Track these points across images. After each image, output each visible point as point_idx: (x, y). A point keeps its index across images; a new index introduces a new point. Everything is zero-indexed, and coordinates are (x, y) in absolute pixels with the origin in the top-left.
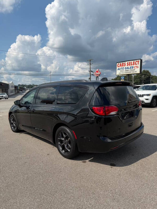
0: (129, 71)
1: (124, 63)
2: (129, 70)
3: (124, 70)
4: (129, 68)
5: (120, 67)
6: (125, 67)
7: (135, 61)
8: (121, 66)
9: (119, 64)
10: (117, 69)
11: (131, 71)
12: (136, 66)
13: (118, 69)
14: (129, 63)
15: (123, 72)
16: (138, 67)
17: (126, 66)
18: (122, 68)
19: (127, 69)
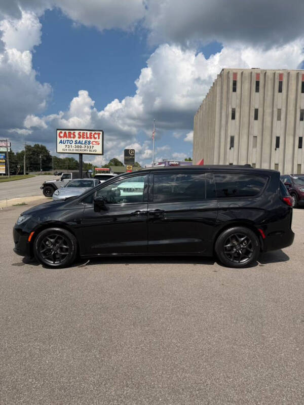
0: (82, 148)
1: (72, 132)
2: (83, 146)
3: (73, 145)
4: (83, 143)
5: (65, 139)
6: (74, 140)
7: (93, 132)
8: (67, 137)
9: (61, 132)
10: (59, 141)
11: (86, 148)
12: (96, 142)
13: (61, 142)
14: (81, 134)
15: (70, 148)
16: (99, 144)
17: (77, 138)
18: (68, 141)
19: (79, 145)
